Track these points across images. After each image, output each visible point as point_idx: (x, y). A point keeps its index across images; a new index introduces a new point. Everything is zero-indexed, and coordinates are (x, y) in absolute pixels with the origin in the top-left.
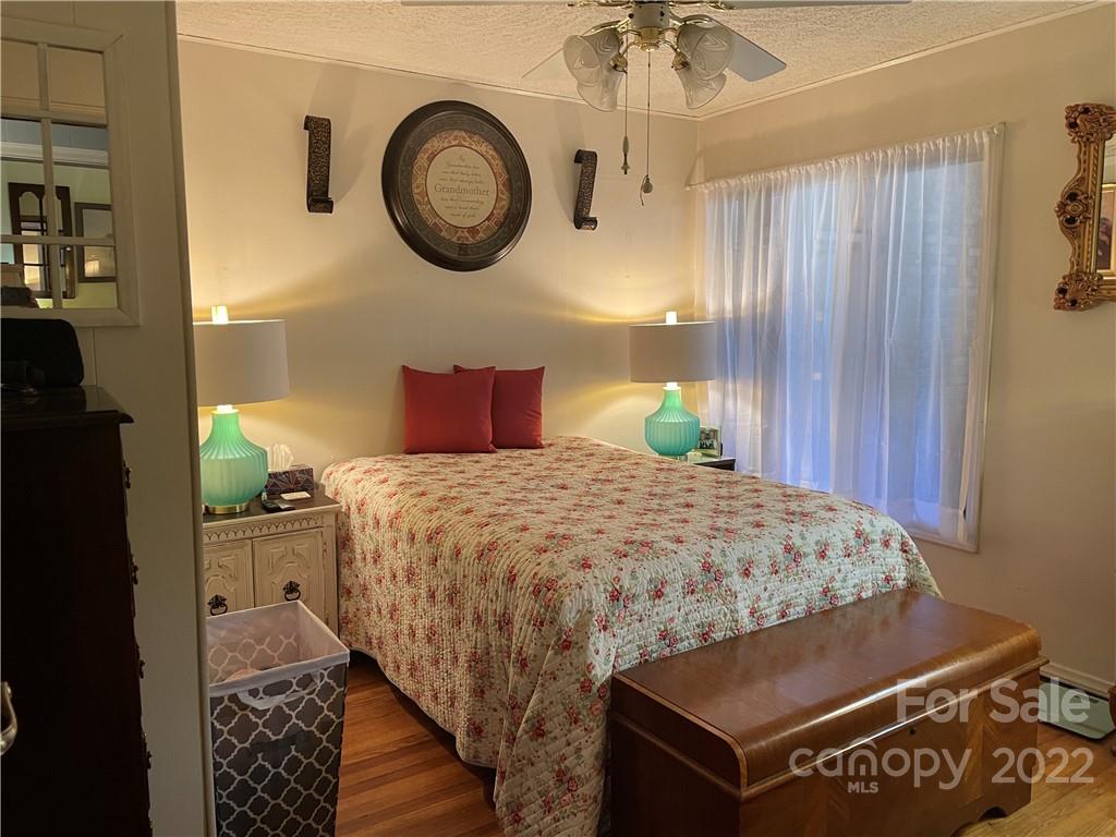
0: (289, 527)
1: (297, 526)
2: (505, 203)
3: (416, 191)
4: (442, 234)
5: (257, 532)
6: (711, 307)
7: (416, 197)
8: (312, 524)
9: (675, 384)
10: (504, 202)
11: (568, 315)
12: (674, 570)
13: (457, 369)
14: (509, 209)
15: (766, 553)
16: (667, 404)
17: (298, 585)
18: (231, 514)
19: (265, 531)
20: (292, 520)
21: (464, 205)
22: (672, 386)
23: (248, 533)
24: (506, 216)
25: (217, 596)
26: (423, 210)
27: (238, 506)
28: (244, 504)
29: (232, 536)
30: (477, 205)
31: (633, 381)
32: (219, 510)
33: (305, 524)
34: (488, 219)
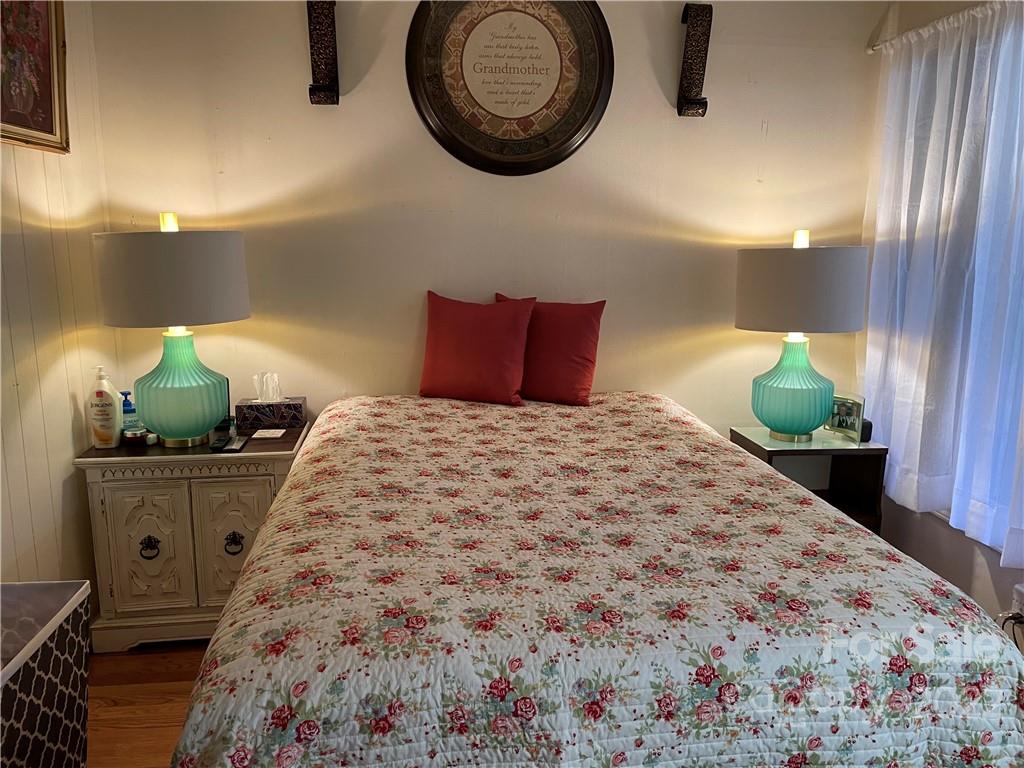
0: (234, 471)
1: (243, 470)
2: (572, 84)
3: (448, 73)
4: (482, 128)
5: (196, 473)
6: (882, 225)
7: (448, 80)
8: (262, 470)
9: (802, 334)
10: (570, 84)
11: (662, 233)
12: (426, 685)
13: (499, 298)
14: (576, 93)
15: (648, 676)
16: (784, 363)
17: (243, 537)
18: (182, 449)
19: (206, 472)
20: (240, 462)
21: (513, 88)
22: (796, 337)
23: (186, 473)
24: (572, 101)
25: (149, 537)
26: (458, 98)
27: (190, 439)
28: (198, 438)
29: (167, 473)
30: (529, 89)
31: (737, 327)
32: (170, 442)
33: (252, 469)
34: (547, 106)
